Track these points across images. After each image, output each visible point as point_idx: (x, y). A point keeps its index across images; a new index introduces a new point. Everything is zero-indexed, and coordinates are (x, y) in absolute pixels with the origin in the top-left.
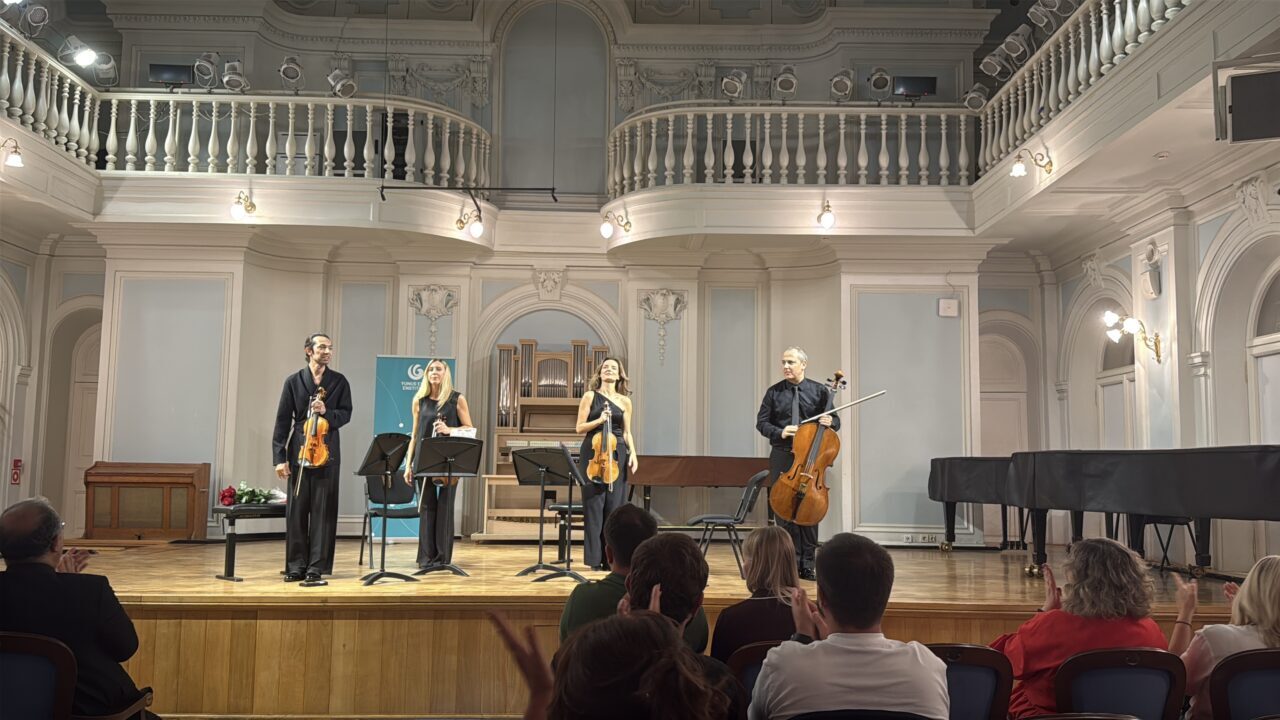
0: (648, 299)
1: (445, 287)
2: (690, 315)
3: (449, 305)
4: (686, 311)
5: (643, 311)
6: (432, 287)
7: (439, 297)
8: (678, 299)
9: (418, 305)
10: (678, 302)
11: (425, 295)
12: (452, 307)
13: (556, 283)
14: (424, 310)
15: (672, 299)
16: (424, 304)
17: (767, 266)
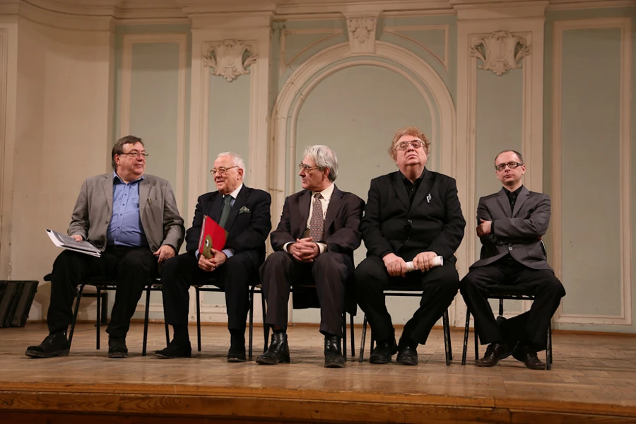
0: (481, 45)
1: (241, 42)
2: (534, 62)
3: (245, 63)
4: (528, 58)
5: (474, 60)
6: (227, 43)
8: (518, 44)
9: (213, 65)
10: (519, 45)
12: (250, 65)
14: (219, 70)
15: (511, 43)
16: (218, 61)
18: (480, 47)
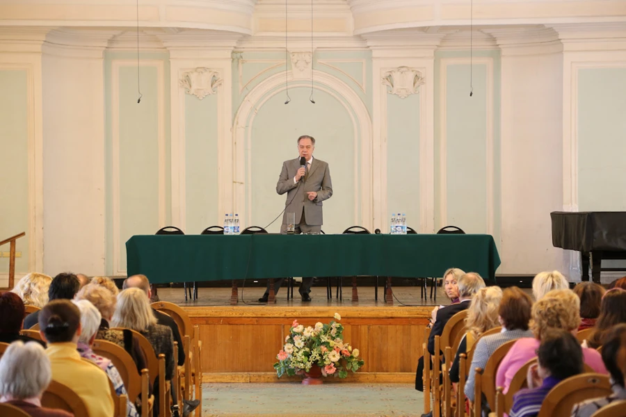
0: (390, 76)
1: (210, 70)
3: (214, 86)
4: (423, 87)
5: (385, 87)
6: (199, 70)
7: (207, 78)
9: (188, 87)
10: (417, 77)
11: (193, 77)
12: (216, 87)
13: (307, 63)
14: (192, 91)
15: (411, 76)
16: (192, 84)
17: (498, 43)
18: (389, 78)
